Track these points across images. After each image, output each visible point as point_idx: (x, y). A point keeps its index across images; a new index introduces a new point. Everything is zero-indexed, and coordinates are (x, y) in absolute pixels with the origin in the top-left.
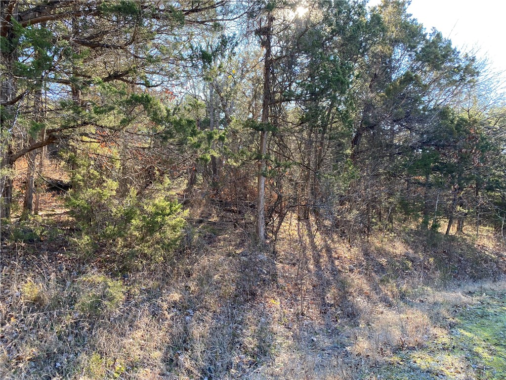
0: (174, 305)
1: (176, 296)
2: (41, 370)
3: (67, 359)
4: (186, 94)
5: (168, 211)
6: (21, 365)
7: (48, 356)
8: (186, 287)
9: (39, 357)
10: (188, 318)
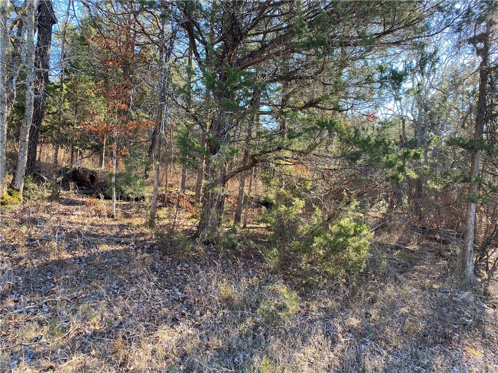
0: (351, 330)
1: (354, 322)
2: (222, 360)
3: (243, 356)
4: (393, 115)
5: (352, 232)
6: (208, 352)
7: (229, 350)
8: (367, 313)
9: (222, 349)
10: (363, 346)
